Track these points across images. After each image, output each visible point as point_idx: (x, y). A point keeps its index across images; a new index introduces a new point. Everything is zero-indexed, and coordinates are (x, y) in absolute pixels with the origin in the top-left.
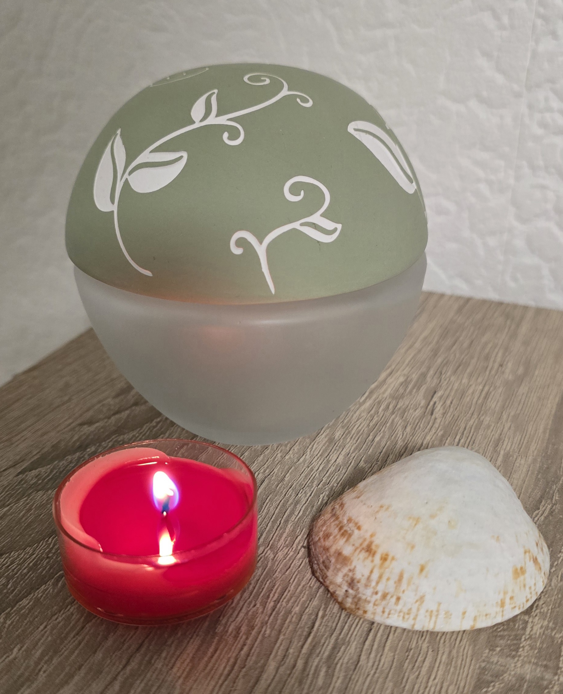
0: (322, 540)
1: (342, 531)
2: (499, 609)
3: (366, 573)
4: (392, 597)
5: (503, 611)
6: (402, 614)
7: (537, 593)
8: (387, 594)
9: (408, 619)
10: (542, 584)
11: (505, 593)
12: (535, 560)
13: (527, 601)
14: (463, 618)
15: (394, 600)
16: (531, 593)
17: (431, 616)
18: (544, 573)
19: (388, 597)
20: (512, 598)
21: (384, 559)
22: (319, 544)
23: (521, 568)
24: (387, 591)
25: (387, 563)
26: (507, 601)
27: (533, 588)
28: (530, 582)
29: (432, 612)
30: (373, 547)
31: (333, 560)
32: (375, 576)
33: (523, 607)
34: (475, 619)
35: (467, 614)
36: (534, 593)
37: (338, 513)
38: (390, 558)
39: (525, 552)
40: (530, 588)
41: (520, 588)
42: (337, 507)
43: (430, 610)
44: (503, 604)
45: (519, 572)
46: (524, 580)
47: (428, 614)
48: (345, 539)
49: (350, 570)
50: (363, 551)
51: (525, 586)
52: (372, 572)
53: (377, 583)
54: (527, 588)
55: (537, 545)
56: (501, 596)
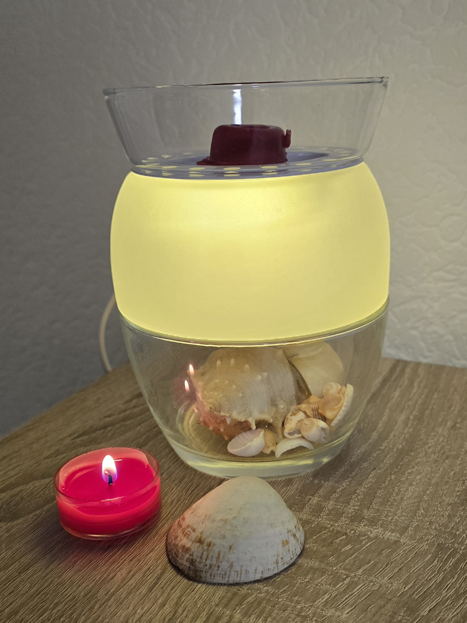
0: (173, 541)
1: (185, 533)
2: (275, 565)
3: (200, 555)
4: (215, 566)
5: (277, 566)
6: (221, 575)
7: (296, 554)
8: (212, 565)
9: (225, 578)
10: (300, 549)
11: (278, 556)
12: (294, 536)
13: (291, 559)
14: (256, 573)
15: (216, 568)
16: (293, 555)
17: (237, 574)
18: (301, 543)
19: (213, 566)
20: (282, 558)
21: (209, 545)
22: (172, 543)
23: (286, 541)
24: (212, 564)
25: (210, 548)
26: (280, 560)
27: (294, 552)
28: (292, 549)
29: (238, 571)
30: (202, 539)
31: (180, 551)
32: (204, 556)
33: (289, 563)
34: (262, 573)
35: (257, 570)
36: (295, 554)
37: (182, 523)
38: (212, 544)
39: (288, 532)
40: (292, 551)
41: (287, 552)
42: (181, 520)
43: (236, 571)
44: (277, 563)
45: (285, 543)
46: (289, 547)
47: (236, 573)
48: (186, 538)
49: (190, 555)
50: (197, 543)
51: (289, 551)
52: (202, 554)
53: (206, 560)
54: (291, 551)
55: (295, 527)
56: (276, 558)
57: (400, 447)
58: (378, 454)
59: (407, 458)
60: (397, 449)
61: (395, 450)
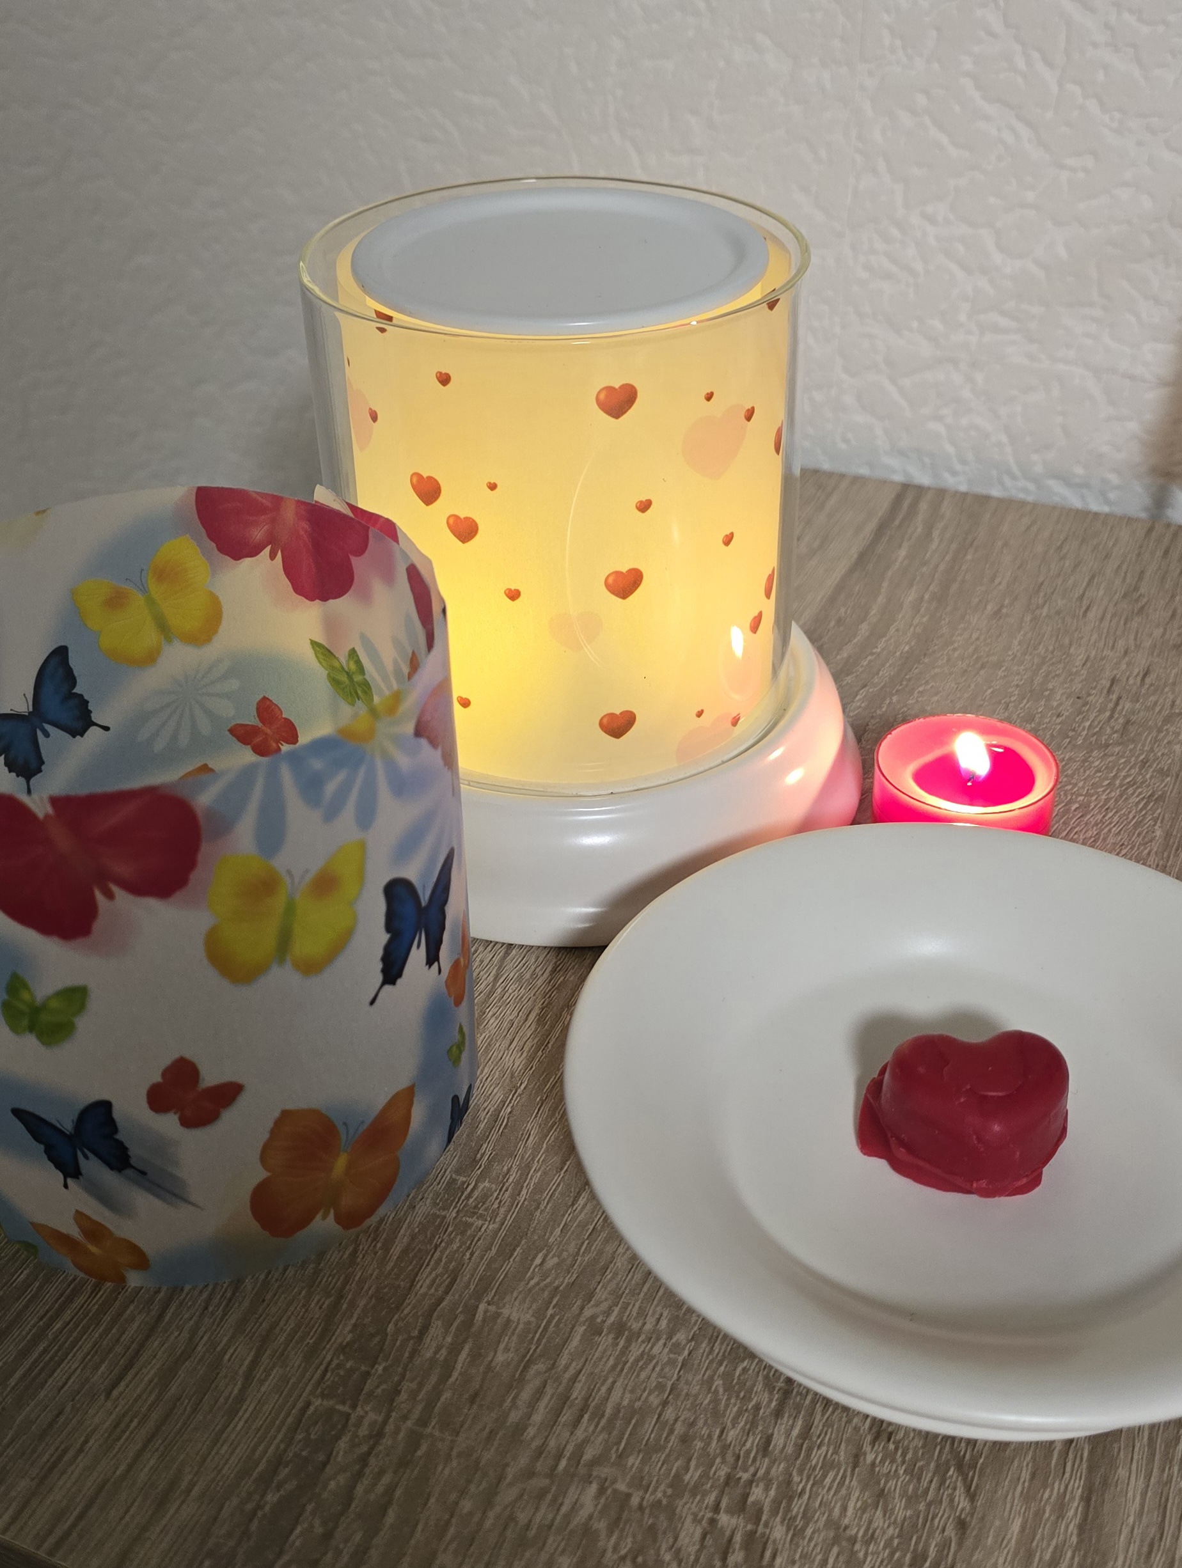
57: (907, 648)
58: (870, 661)
59: (916, 668)
60: (902, 653)
61: (898, 654)
